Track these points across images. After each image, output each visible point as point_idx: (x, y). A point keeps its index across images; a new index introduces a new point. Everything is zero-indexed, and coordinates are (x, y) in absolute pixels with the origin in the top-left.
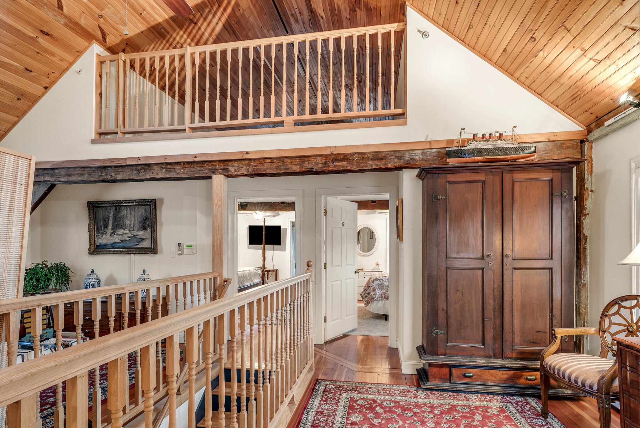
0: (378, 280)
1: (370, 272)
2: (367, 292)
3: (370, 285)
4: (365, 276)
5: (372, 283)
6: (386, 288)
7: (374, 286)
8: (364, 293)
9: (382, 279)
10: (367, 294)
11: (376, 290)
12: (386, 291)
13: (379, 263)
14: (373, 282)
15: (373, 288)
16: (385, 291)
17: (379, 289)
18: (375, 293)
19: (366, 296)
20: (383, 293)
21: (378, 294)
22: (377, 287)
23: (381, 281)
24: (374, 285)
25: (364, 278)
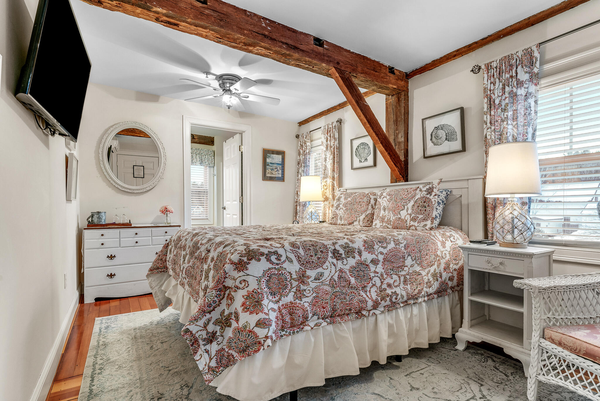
0: (263, 258)
1: (150, 229)
2: (215, 315)
3: (229, 283)
4: (136, 239)
5: (236, 274)
6: (295, 284)
7: (253, 285)
8: (201, 323)
9: (276, 253)
10: (216, 323)
11: (265, 302)
12: (296, 297)
13: (169, 208)
14: (240, 266)
15: (248, 297)
16: (290, 298)
17: (273, 294)
18: (261, 316)
19: (214, 334)
20: (285, 306)
21: (273, 316)
22: (264, 285)
23: (273, 258)
24: (250, 279)
25: (134, 244)
